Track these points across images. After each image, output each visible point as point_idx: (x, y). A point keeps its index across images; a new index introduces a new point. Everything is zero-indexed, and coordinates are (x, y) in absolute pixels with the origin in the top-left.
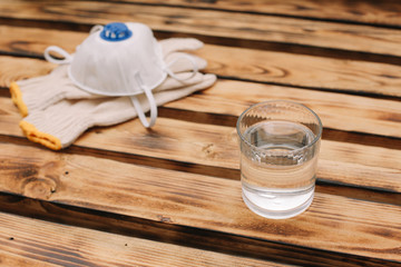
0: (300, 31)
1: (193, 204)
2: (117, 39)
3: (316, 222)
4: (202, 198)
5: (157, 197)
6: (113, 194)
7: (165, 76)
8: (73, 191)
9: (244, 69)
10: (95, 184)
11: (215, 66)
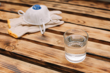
0: (90, 11)
1: (51, 56)
2: (37, 9)
3: (85, 65)
4: (54, 55)
5: (41, 53)
6: (29, 51)
7: (49, 20)
8: (19, 50)
9: (73, 20)
10: (25, 48)
11: (65, 19)
